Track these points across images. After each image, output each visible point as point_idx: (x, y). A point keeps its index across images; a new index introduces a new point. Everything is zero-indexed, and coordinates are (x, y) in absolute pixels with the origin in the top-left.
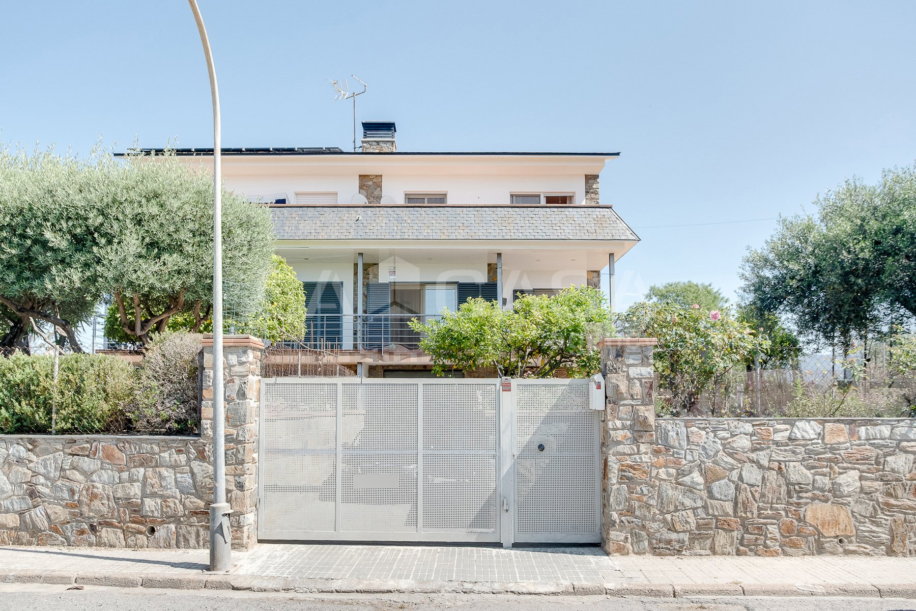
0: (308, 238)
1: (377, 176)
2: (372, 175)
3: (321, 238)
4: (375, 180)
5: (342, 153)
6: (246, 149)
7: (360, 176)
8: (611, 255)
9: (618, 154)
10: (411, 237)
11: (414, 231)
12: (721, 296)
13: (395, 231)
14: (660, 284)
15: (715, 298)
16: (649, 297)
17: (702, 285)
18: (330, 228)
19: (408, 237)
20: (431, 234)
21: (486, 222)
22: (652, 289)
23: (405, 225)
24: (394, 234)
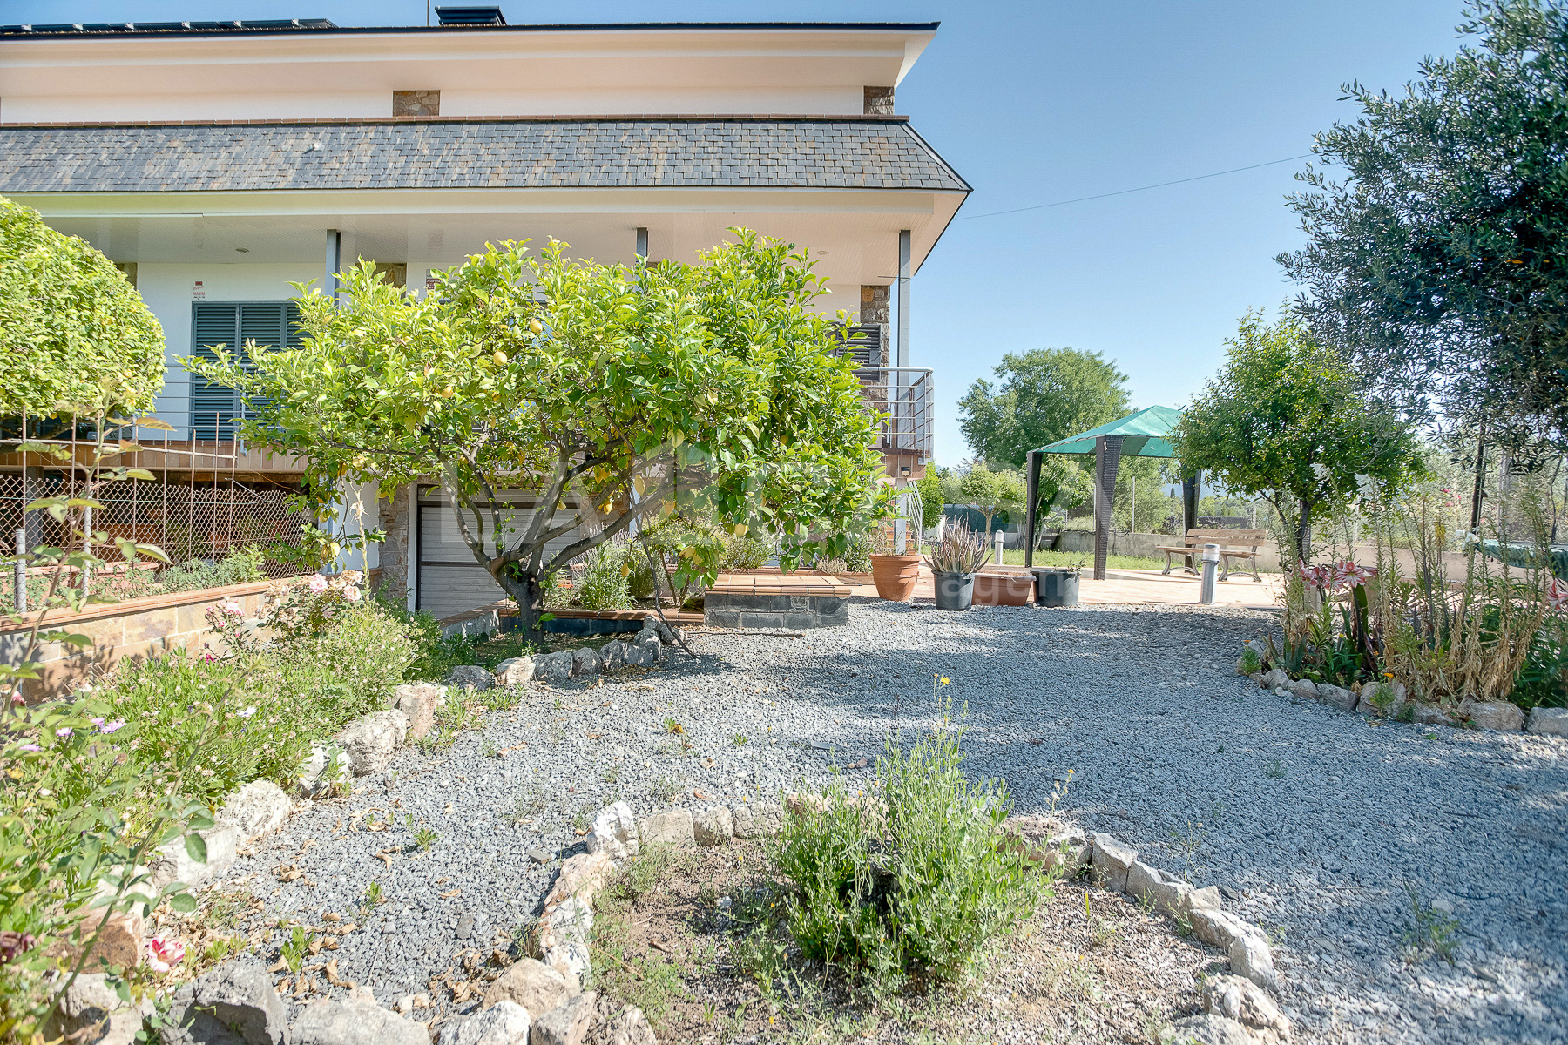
1: (429, 93)
2: (420, 92)
4: (426, 101)
5: (333, 30)
6: (135, 25)
7: (395, 93)
8: (905, 234)
9: (934, 26)
12: (1116, 372)
14: (1020, 352)
15: (1106, 373)
16: (1000, 371)
17: (1087, 353)
21: (605, 151)
22: (1007, 359)
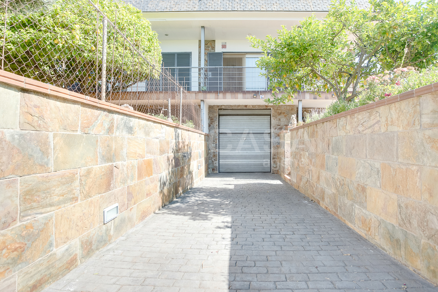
0: (165, 11)
3: (174, 10)
10: (239, 10)
11: (241, 6)
13: (227, 6)
18: (181, 5)
19: (237, 10)
20: (253, 8)
23: (235, 3)
24: (227, 8)
